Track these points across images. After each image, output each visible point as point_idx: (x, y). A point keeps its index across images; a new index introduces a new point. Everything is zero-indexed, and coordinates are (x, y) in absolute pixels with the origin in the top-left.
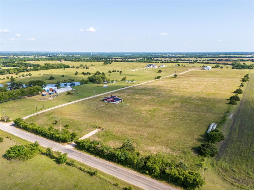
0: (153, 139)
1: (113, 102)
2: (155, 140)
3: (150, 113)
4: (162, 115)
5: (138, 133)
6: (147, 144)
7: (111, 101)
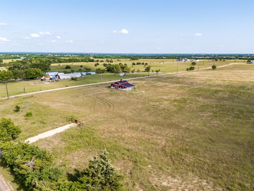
0: (177, 154)
1: (122, 88)
2: (183, 158)
3: (176, 103)
4: (197, 108)
5: (146, 136)
6: (160, 168)
7: (120, 87)
